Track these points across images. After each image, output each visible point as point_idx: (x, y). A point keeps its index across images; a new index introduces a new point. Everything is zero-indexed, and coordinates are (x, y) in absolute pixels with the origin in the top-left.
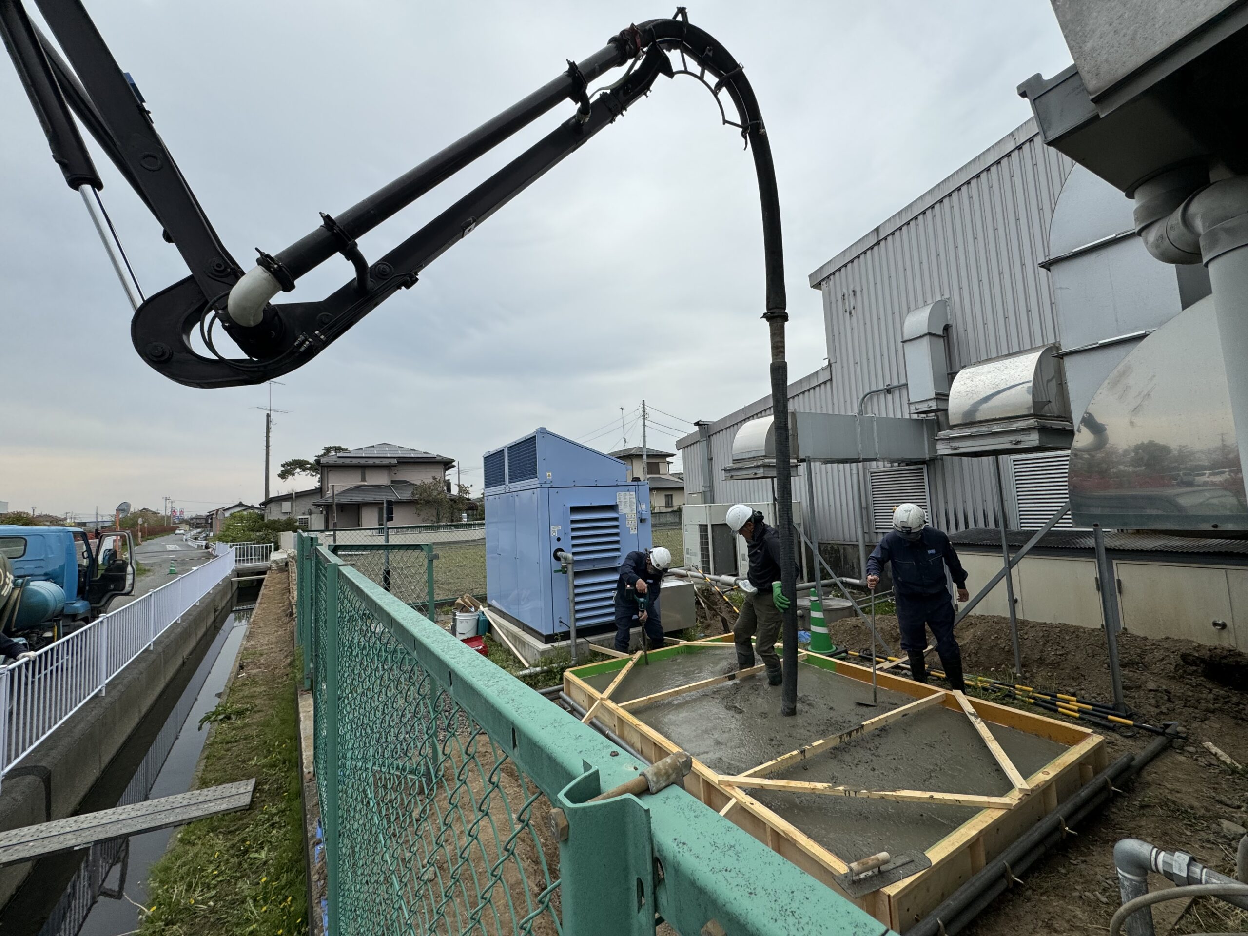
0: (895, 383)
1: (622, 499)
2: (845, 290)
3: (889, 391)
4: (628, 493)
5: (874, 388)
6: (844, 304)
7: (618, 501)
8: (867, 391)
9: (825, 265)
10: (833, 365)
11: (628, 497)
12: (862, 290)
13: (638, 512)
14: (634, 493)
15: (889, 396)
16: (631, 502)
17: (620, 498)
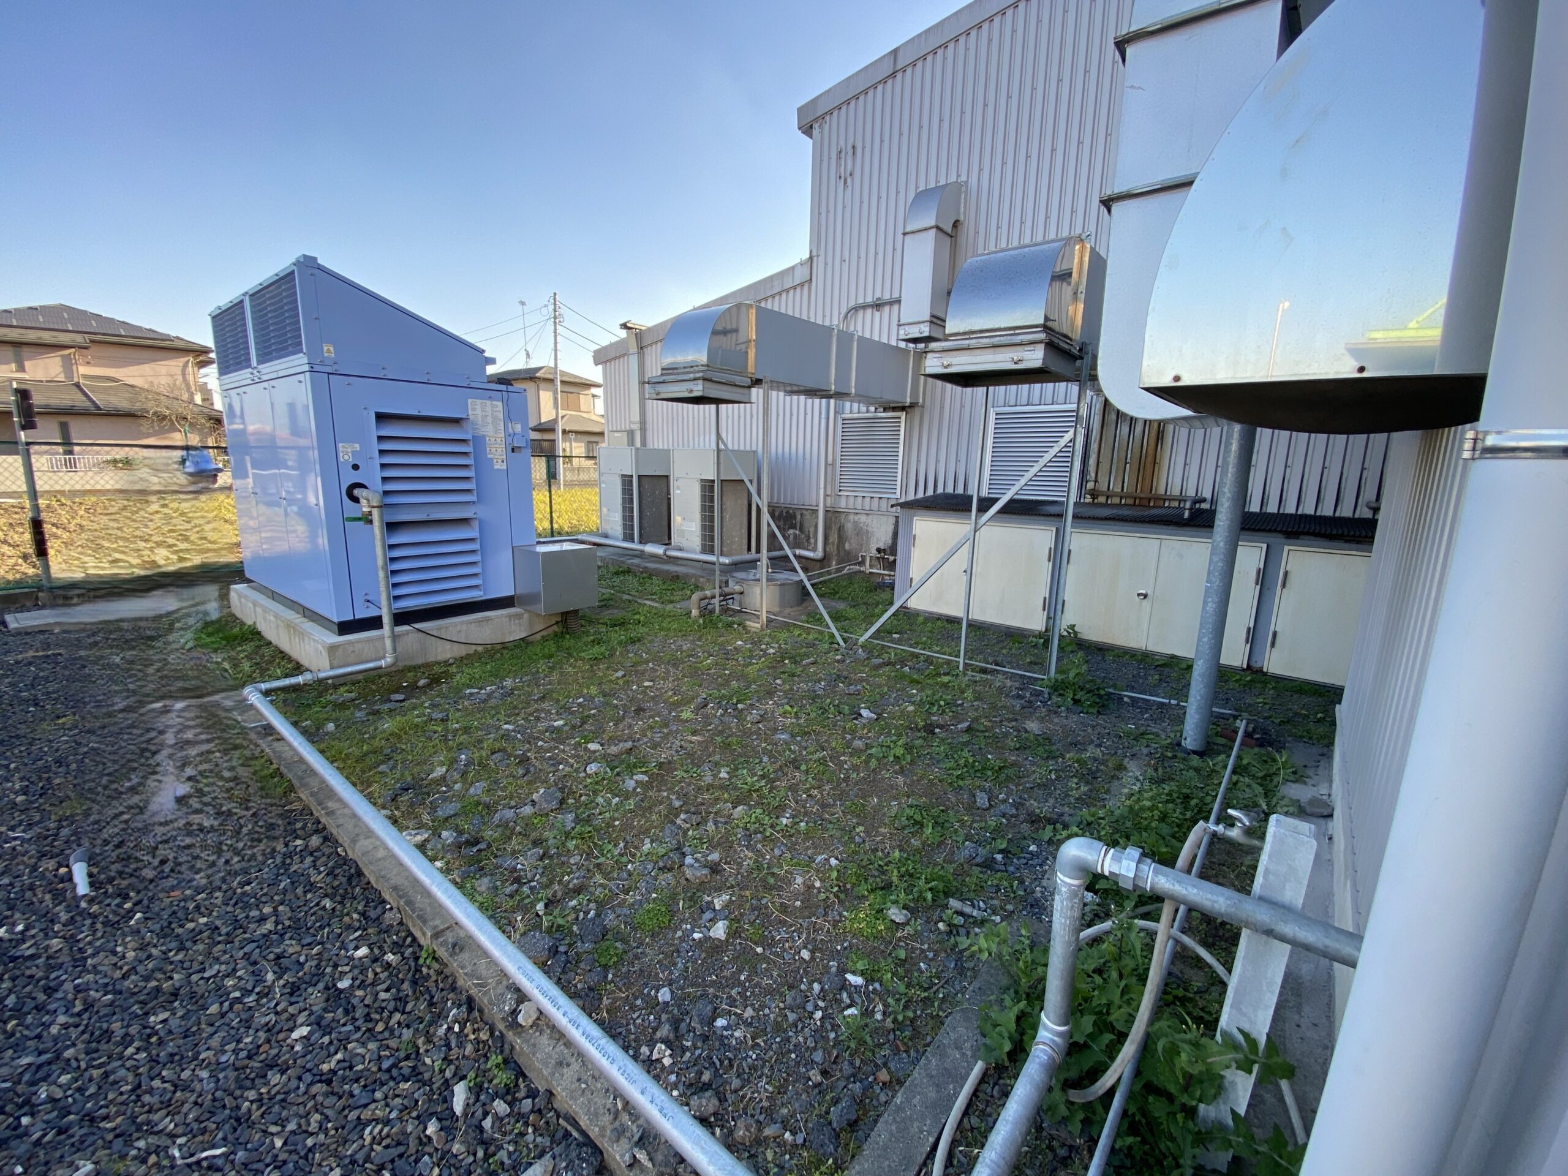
0: (887, 296)
1: (478, 412)
2: (842, 143)
3: (878, 306)
4: (489, 402)
5: (861, 301)
6: (838, 165)
7: (470, 412)
8: (852, 303)
9: (821, 95)
10: (815, 259)
11: (489, 409)
12: (864, 148)
13: (507, 435)
14: (500, 404)
15: (877, 314)
16: (495, 419)
17: (474, 409)
